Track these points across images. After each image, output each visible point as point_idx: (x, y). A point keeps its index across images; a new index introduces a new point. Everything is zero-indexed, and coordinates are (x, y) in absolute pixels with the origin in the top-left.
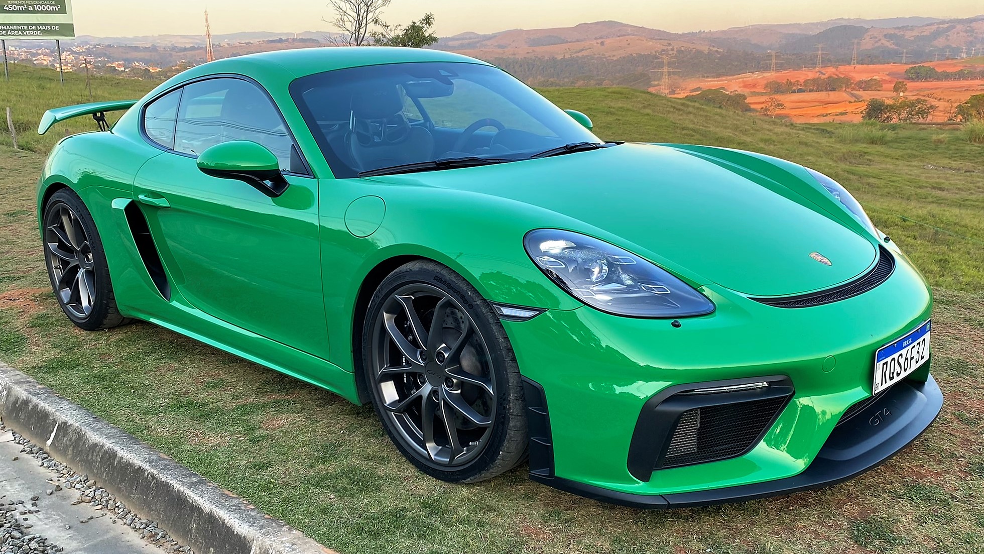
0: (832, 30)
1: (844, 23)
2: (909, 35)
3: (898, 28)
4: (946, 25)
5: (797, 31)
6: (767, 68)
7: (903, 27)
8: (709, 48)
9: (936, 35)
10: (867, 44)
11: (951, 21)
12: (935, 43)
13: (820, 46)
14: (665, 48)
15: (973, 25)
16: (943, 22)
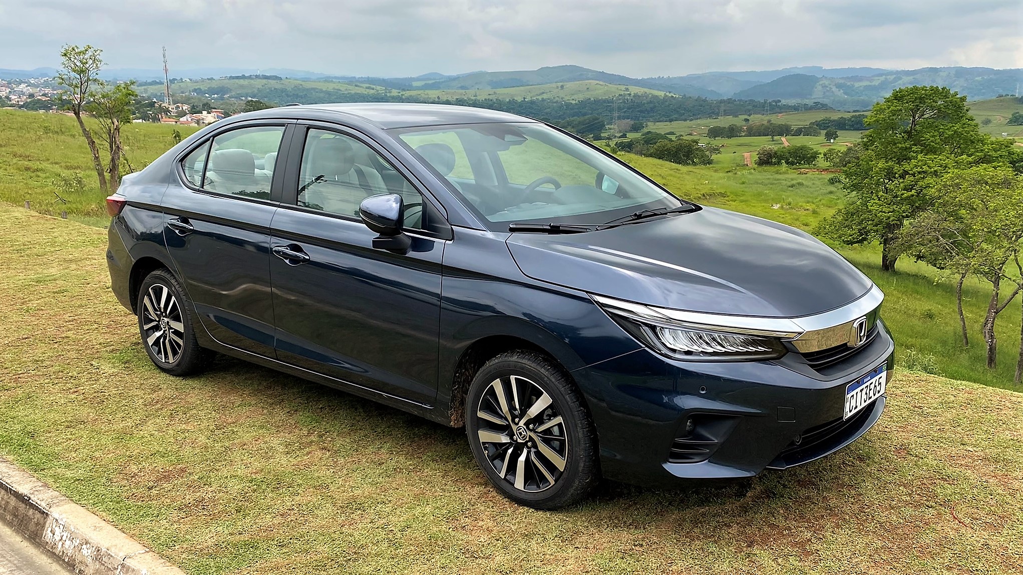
0: (785, 78)
1: (797, 72)
2: (859, 85)
3: (848, 78)
4: (892, 77)
5: (753, 79)
6: (717, 114)
7: (853, 77)
8: (665, 94)
10: (818, 93)
11: (897, 72)
14: (622, 93)
15: (918, 76)
16: (890, 73)
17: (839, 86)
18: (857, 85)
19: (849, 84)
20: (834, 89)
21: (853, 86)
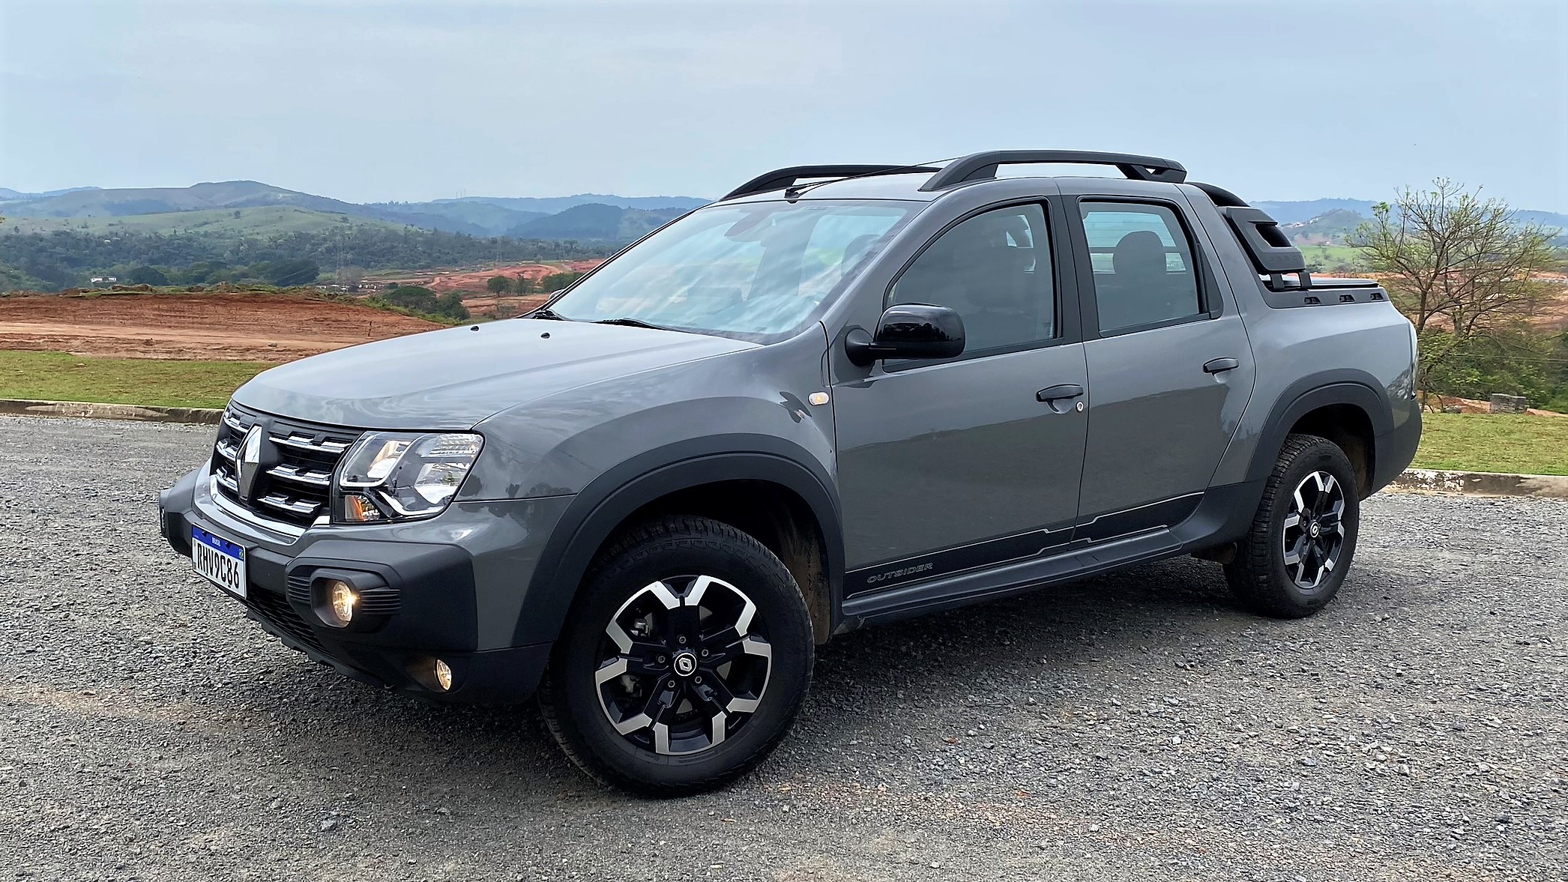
8: (406, 228)
14: (339, 225)
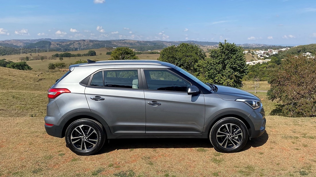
0: (40, 42)
1: (44, 40)
2: (64, 44)
3: (60, 42)
4: (73, 42)
5: (29, 42)
6: (19, 53)
7: (61, 42)
9: (70, 44)
10: (52, 46)
11: (74, 41)
12: (70, 46)
13: (36, 46)
15: (80, 42)
16: (72, 41)
17: (57, 44)
18: (63, 44)
19: (60, 44)
20: (56, 45)
21: (62, 44)
